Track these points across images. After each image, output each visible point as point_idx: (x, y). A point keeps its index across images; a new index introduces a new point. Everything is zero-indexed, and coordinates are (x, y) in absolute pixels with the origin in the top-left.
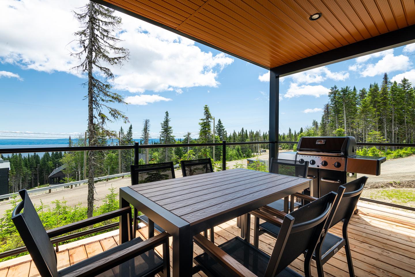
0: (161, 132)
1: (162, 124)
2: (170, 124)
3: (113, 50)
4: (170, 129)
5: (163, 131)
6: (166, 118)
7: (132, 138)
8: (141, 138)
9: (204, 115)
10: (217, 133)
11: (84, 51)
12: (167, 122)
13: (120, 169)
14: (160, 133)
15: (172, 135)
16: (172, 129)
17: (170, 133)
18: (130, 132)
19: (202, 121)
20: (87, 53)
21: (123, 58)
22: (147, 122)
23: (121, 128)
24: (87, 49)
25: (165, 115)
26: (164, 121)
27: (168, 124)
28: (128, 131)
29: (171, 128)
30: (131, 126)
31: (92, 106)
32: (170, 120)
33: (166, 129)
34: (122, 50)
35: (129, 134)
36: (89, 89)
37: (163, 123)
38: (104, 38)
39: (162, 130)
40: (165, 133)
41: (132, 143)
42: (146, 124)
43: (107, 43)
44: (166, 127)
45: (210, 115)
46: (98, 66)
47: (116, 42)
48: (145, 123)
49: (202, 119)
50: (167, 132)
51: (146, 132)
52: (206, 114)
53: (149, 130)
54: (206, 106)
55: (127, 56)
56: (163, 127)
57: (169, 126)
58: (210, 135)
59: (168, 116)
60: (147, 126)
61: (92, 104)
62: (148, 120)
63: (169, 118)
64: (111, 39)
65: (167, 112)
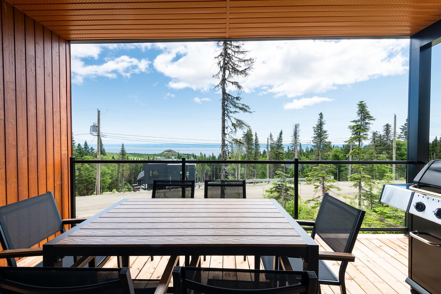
0: (313, 137)
1: (314, 128)
2: (325, 128)
3: (243, 63)
4: (325, 134)
5: (316, 136)
6: (319, 121)
7: (282, 144)
8: (291, 144)
9: (358, 115)
10: (405, 137)
11: (221, 71)
12: (321, 125)
13: (268, 174)
14: (312, 139)
15: (327, 140)
16: (327, 133)
17: (324, 138)
18: (280, 138)
19: (354, 123)
20: (222, 73)
21: (248, 69)
22: (296, 127)
23: (271, 134)
24: (222, 69)
25: (318, 117)
26: (317, 124)
27: (322, 128)
28: (279, 137)
29: (325, 132)
30: (282, 131)
31: (224, 118)
32: (325, 122)
33: (320, 132)
34: (251, 61)
35: (279, 140)
36: (222, 103)
37: (315, 126)
38: (235, 54)
39: (314, 134)
40: (318, 138)
41: (282, 149)
42: (296, 129)
43: (237, 58)
44: (320, 131)
45: (368, 114)
46: (230, 82)
47: (246, 55)
48: (294, 127)
49: (354, 121)
50: (320, 137)
51: (296, 137)
52: (360, 113)
53: (299, 135)
54: (362, 102)
55: (251, 66)
56: (315, 132)
57: (324, 130)
58: (389, 140)
59: (322, 118)
60: (297, 131)
61: (225, 116)
62: (298, 124)
63: (323, 121)
64: (241, 53)
65: (321, 114)
